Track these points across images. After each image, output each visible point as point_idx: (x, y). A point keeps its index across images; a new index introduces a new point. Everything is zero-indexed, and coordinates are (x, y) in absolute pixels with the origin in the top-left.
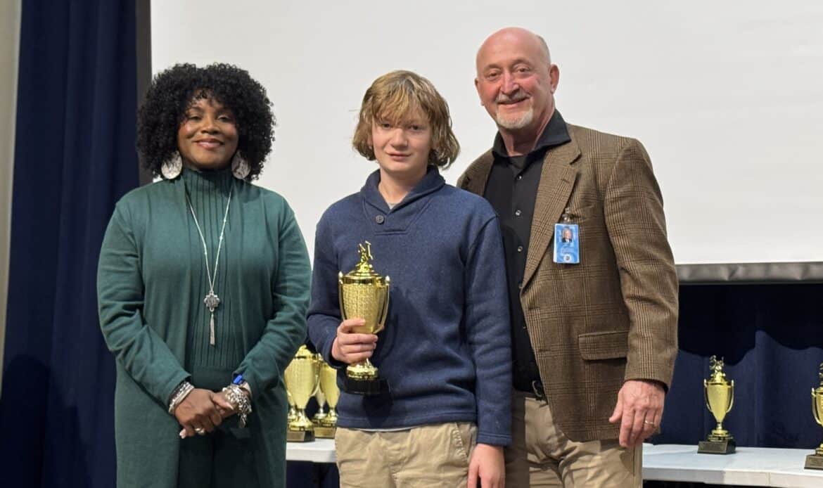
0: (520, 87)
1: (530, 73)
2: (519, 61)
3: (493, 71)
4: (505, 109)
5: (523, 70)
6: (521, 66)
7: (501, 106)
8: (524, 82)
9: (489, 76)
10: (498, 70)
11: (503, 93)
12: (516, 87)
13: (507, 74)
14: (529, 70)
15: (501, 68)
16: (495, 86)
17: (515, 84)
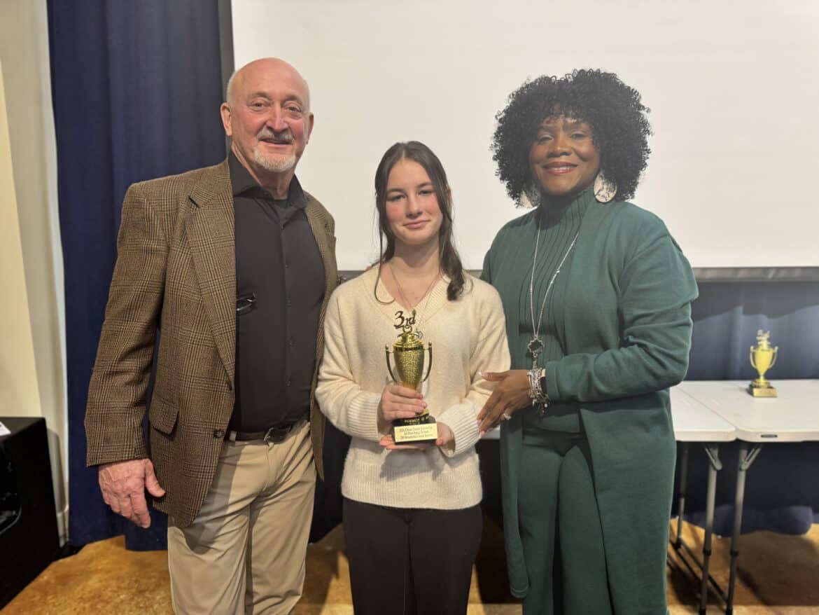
0: (289, 127)
1: (299, 114)
2: (293, 98)
3: (260, 100)
4: (266, 146)
5: (293, 109)
6: (293, 104)
7: (262, 142)
8: (293, 121)
9: (253, 105)
10: (266, 100)
11: (270, 128)
12: (286, 126)
13: (277, 106)
14: (300, 111)
15: (270, 99)
16: (260, 119)
17: (285, 122)
